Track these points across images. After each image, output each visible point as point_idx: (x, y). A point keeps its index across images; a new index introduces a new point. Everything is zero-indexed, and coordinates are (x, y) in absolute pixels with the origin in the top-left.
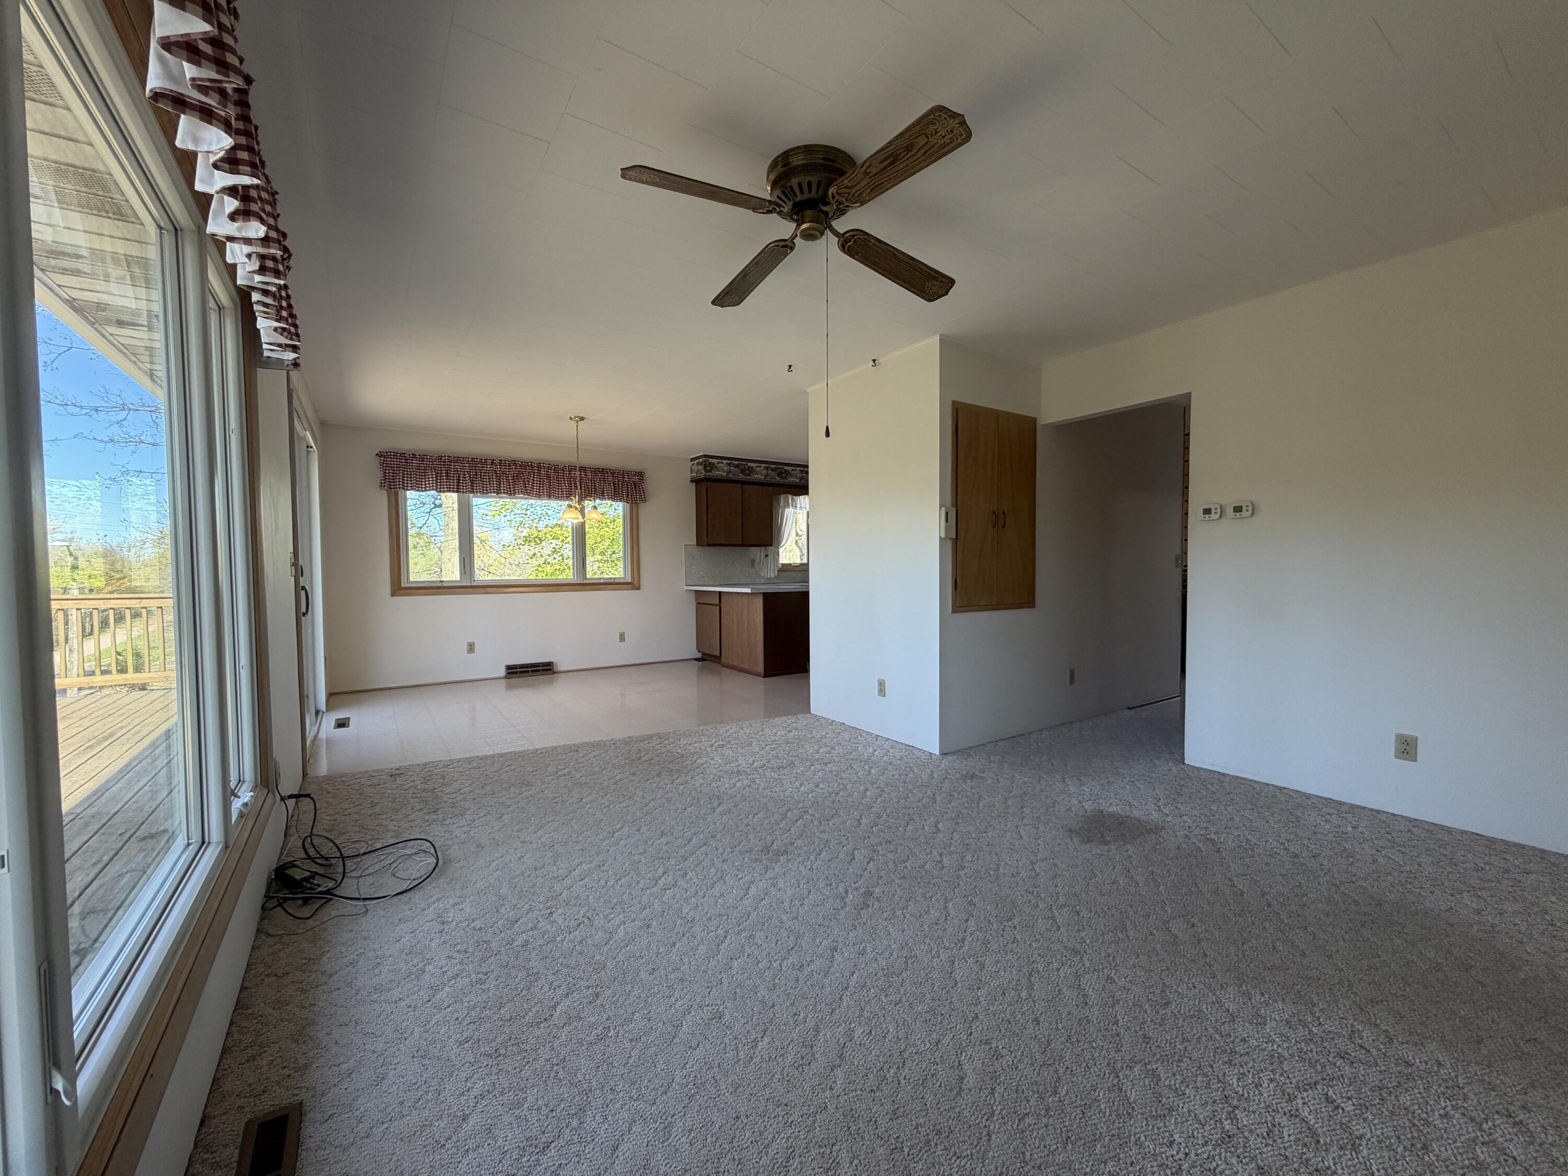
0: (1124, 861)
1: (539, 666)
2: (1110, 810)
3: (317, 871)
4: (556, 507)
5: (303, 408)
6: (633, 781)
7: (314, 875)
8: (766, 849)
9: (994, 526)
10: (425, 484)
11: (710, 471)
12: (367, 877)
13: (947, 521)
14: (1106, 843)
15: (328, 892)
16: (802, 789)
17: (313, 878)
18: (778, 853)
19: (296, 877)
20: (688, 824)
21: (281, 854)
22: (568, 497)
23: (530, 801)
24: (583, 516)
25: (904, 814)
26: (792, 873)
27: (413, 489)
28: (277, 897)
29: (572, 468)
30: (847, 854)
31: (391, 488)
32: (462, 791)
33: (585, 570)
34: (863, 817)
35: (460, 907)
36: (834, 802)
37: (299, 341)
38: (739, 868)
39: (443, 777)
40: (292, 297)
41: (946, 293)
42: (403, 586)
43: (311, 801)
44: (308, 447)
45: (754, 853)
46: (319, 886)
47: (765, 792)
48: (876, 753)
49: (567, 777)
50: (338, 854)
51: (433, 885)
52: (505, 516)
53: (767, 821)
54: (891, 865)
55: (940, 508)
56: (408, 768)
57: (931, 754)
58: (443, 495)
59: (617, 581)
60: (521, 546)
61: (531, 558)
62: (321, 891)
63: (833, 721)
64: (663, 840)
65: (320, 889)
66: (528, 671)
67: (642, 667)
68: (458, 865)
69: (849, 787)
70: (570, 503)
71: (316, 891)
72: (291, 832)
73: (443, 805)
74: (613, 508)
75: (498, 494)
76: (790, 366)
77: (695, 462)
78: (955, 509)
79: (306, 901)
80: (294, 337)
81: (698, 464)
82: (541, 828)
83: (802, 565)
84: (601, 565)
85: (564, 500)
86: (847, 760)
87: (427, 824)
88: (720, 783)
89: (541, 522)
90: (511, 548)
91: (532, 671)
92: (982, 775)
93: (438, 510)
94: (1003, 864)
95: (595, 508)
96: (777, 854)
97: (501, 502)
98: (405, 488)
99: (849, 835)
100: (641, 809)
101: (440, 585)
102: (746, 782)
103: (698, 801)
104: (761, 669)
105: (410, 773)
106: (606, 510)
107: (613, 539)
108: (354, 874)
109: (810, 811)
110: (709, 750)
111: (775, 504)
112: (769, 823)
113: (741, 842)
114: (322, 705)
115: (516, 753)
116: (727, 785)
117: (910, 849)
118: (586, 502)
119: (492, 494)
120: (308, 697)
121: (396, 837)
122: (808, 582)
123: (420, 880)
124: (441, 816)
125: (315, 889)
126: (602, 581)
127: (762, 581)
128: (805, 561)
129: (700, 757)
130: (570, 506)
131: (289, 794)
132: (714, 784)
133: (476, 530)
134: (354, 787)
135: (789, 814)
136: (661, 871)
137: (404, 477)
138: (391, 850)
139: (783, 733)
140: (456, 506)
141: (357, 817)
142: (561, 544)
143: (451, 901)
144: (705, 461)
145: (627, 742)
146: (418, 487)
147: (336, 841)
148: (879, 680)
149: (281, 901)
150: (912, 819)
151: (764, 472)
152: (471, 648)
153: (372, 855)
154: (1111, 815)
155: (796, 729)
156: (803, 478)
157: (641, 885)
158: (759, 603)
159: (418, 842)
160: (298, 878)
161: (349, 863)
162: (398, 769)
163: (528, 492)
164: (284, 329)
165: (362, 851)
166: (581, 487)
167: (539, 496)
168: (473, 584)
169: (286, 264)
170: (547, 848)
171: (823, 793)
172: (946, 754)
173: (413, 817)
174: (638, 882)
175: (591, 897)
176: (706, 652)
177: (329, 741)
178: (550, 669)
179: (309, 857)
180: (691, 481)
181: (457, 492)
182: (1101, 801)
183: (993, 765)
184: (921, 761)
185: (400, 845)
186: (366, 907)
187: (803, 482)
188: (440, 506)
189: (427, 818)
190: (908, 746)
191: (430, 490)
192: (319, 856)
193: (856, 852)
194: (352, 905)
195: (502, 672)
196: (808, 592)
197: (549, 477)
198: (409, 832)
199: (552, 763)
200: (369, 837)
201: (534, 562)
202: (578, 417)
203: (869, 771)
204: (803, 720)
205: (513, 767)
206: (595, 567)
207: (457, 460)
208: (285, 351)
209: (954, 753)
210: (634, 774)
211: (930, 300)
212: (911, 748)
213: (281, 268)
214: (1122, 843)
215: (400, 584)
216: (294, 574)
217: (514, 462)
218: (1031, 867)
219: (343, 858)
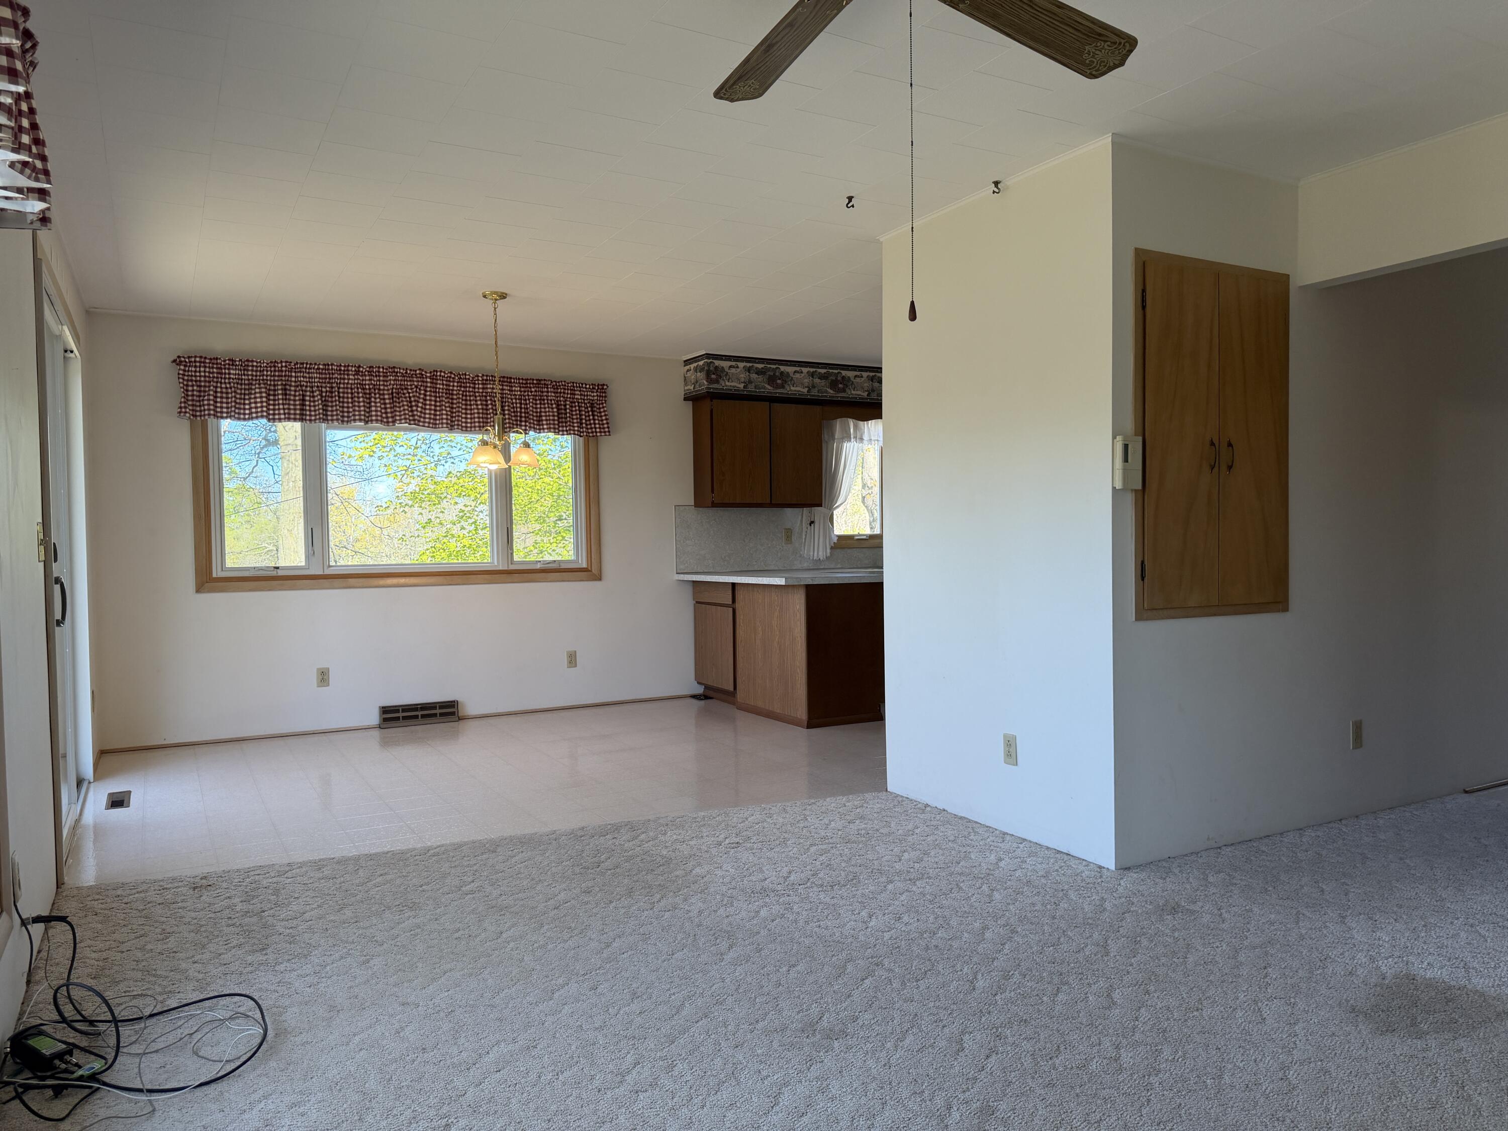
0: (1454, 1069)
1: (435, 708)
2: (1429, 975)
3: (77, 1042)
4: (464, 442)
5: (58, 289)
6: (587, 903)
7: (71, 1048)
8: (809, 1028)
9: (1212, 468)
10: (250, 408)
11: (717, 382)
12: (154, 1055)
13: (1126, 459)
14: (1420, 1035)
15: (93, 1077)
16: (872, 924)
17: (70, 1053)
18: (830, 1035)
19: (44, 1051)
20: (677, 980)
21: (22, 1014)
22: (482, 425)
23: (417, 935)
24: (507, 458)
25: (1051, 973)
26: (854, 1071)
27: (230, 417)
28: (14, 1083)
29: (488, 379)
30: (949, 1040)
31: (195, 416)
32: (307, 916)
33: (512, 549)
34: (979, 976)
35: (301, 1110)
36: (927, 948)
37: (49, 182)
38: (763, 1058)
39: (276, 892)
40: (38, 111)
41: (1122, 63)
42: (214, 575)
43: (68, 927)
44: (66, 351)
45: (789, 1033)
46: (80, 1067)
47: (808, 928)
48: (1002, 864)
49: (477, 895)
50: (110, 1018)
51: (258, 1072)
52: (380, 458)
53: (811, 979)
54: (1028, 1062)
55: (1114, 438)
56: (224, 876)
57: (1100, 867)
58: (280, 426)
59: (563, 566)
60: (407, 509)
61: (424, 527)
62: (82, 1076)
63: (927, 805)
64: (635, 1007)
65: (80, 1072)
66: (416, 717)
67: (607, 708)
68: (298, 1040)
69: (954, 922)
70: (485, 438)
71: (76, 1075)
72: (37, 978)
73: (275, 938)
74: (558, 443)
75: (366, 422)
76: (850, 199)
77: (692, 366)
78: (1140, 439)
79: (58, 1091)
80: (41, 176)
81: (696, 369)
82: (434, 980)
83: (872, 537)
84: (539, 539)
85: (475, 432)
86: (951, 874)
87: (250, 969)
88: (731, 910)
89: (440, 468)
90: (389, 511)
91: (423, 716)
92: (1192, 907)
93: (273, 450)
94: (1230, 1066)
95: (527, 445)
96: (828, 1037)
97: (374, 435)
98: (218, 416)
99: (955, 1007)
100: (600, 952)
101: (274, 573)
102: (776, 909)
103: (695, 940)
104: (802, 713)
105: (224, 885)
106: (547, 447)
107: (559, 496)
108: (135, 1049)
109: (886, 962)
110: (714, 851)
111: (825, 436)
112: (816, 982)
113: (766, 1014)
114: (88, 769)
115: (394, 854)
116: (744, 914)
117: (1062, 1035)
118: (512, 435)
119: (358, 423)
120: (65, 756)
121: (201, 989)
122: (882, 568)
123: (238, 1063)
124: (271, 957)
125: (73, 1073)
126: (538, 566)
127: (805, 565)
128: (877, 531)
129: (699, 865)
130: (485, 443)
131: (34, 915)
132: (721, 911)
133: (333, 481)
134: (134, 906)
135: (850, 968)
136: (630, 1059)
137: (216, 397)
138: (191, 1011)
139: (839, 824)
140: (299, 442)
141: (139, 954)
142: (473, 504)
143: (288, 1099)
144: (709, 364)
145: (578, 835)
146: (239, 412)
147: (106, 994)
148: (1005, 736)
149: (20, 1090)
150: (1067, 983)
151: (806, 381)
152: (323, 677)
153: (163, 1019)
154: (1430, 984)
155: (862, 818)
156: (873, 391)
157: (596, 1083)
158: (798, 604)
159: (237, 998)
160: (47, 1052)
161: (125, 1030)
162: (205, 878)
163: (416, 420)
164: (25, 164)
165: (147, 1012)
166: (503, 410)
167: (434, 425)
168: (328, 572)
169: (29, 58)
170: (442, 1014)
171: (908, 933)
172: (1128, 869)
173: (227, 957)
174: (592, 1078)
175: (513, 1101)
176: (710, 683)
177: (99, 831)
178: (453, 714)
179: (64, 1020)
180: (685, 399)
181: (301, 420)
182: (1412, 959)
183: (1212, 890)
184: (1083, 880)
185: (207, 1003)
186: (152, 1105)
187: (874, 396)
188: (276, 443)
189: (249, 959)
190: (1059, 852)
191: (257, 417)
192: (80, 1018)
193: (966, 1037)
194: (130, 1101)
195: (374, 718)
196: (881, 585)
197: (449, 393)
198: (221, 982)
199: (453, 871)
200: (159, 989)
201: (429, 533)
202: (495, 293)
203: (990, 896)
204: (873, 803)
205: (389, 877)
206: (530, 542)
207: (302, 366)
208: (27, 199)
209: (1140, 867)
210: (588, 892)
211: (1093, 75)
212: (1066, 857)
213: (19, 66)
214: (1451, 1035)
215: (211, 573)
216: (42, 558)
217: (393, 369)
218: (1281, 1075)
219: (115, 1021)
